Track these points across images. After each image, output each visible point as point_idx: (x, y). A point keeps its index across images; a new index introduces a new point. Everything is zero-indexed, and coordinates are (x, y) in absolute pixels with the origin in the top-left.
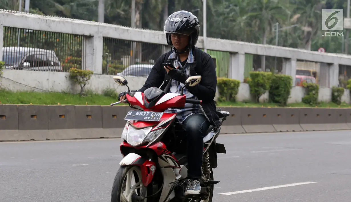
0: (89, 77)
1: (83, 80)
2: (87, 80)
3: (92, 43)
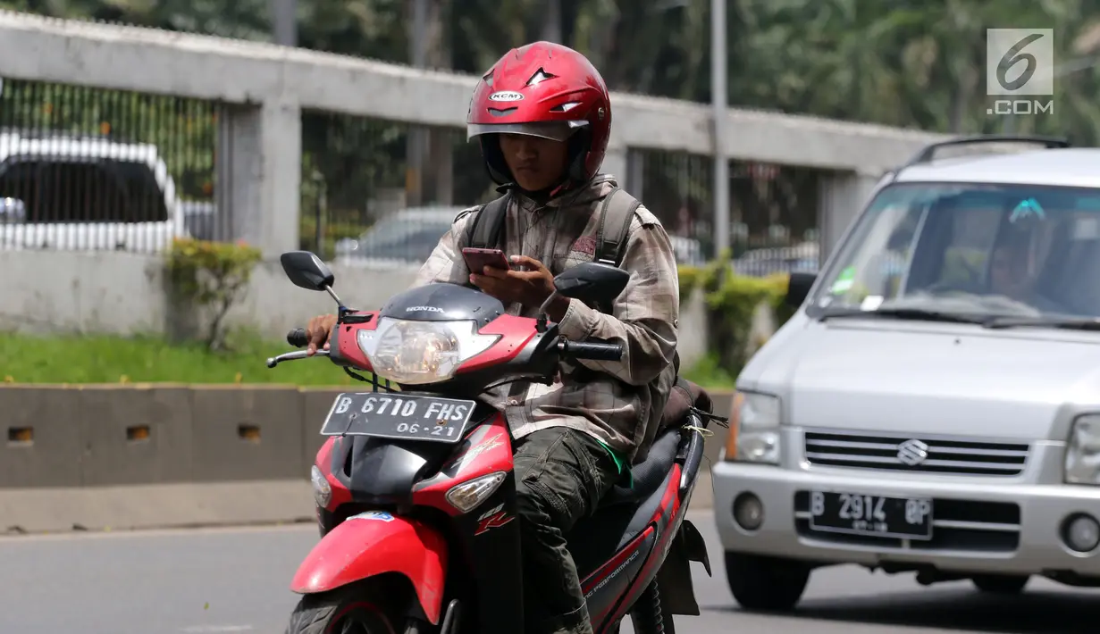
0: (246, 274)
1: (221, 286)
2: (235, 287)
3: (255, 131)
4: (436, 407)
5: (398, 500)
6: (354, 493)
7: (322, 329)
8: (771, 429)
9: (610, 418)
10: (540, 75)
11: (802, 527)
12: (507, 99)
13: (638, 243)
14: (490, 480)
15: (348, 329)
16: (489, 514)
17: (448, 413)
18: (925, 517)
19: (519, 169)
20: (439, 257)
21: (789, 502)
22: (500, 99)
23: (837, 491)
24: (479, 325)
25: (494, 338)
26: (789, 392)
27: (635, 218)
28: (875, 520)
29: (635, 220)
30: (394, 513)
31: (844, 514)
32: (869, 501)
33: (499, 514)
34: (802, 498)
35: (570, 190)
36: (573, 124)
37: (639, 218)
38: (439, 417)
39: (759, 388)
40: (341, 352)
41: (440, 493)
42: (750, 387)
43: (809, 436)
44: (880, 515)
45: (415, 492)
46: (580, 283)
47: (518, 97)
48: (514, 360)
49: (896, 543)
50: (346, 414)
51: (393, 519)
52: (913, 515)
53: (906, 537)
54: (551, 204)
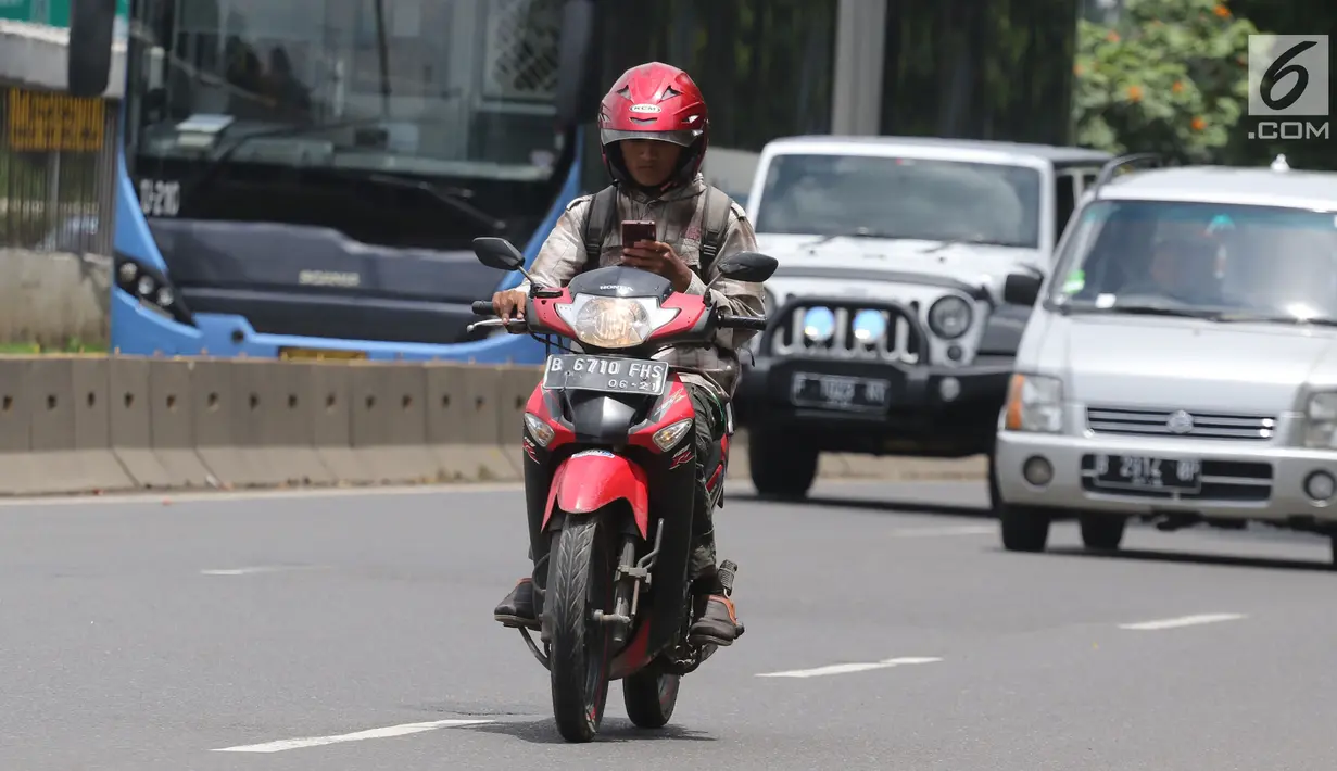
4: (637, 367)
5: (612, 440)
6: (578, 435)
7: (509, 301)
8: (1050, 404)
9: (716, 375)
10: (669, 91)
11: (1087, 483)
12: (647, 111)
13: (736, 232)
14: (683, 426)
15: (544, 302)
16: (680, 452)
17: (648, 372)
18: (1195, 475)
19: (640, 168)
20: (560, 239)
21: (1076, 463)
22: (640, 111)
23: (1119, 453)
24: (661, 301)
25: (674, 312)
26: (1068, 373)
27: (731, 212)
28: (1151, 477)
29: (731, 213)
30: (612, 452)
31: (1124, 472)
32: (1147, 462)
33: (687, 452)
34: (1088, 460)
35: (678, 186)
36: (696, 133)
37: (735, 212)
38: (642, 375)
39: (1041, 371)
40: (541, 321)
41: (648, 436)
42: (1029, 370)
43: (1090, 409)
44: (1156, 472)
45: (632, 435)
46: (741, 267)
47: (656, 110)
48: (692, 330)
49: (1168, 495)
50: (562, 372)
51: (613, 456)
52: (1184, 472)
53: (1176, 491)
54: (663, 198)
